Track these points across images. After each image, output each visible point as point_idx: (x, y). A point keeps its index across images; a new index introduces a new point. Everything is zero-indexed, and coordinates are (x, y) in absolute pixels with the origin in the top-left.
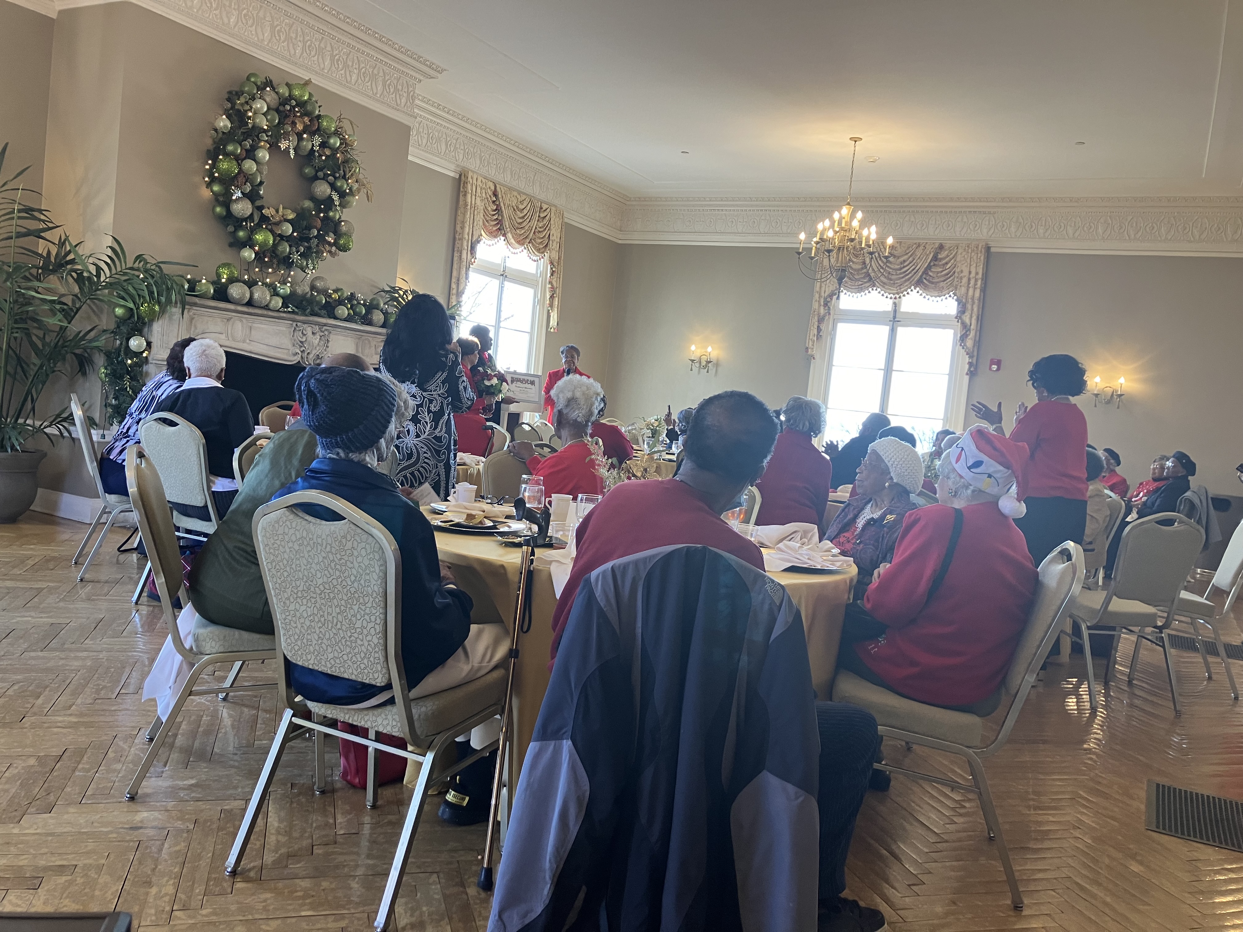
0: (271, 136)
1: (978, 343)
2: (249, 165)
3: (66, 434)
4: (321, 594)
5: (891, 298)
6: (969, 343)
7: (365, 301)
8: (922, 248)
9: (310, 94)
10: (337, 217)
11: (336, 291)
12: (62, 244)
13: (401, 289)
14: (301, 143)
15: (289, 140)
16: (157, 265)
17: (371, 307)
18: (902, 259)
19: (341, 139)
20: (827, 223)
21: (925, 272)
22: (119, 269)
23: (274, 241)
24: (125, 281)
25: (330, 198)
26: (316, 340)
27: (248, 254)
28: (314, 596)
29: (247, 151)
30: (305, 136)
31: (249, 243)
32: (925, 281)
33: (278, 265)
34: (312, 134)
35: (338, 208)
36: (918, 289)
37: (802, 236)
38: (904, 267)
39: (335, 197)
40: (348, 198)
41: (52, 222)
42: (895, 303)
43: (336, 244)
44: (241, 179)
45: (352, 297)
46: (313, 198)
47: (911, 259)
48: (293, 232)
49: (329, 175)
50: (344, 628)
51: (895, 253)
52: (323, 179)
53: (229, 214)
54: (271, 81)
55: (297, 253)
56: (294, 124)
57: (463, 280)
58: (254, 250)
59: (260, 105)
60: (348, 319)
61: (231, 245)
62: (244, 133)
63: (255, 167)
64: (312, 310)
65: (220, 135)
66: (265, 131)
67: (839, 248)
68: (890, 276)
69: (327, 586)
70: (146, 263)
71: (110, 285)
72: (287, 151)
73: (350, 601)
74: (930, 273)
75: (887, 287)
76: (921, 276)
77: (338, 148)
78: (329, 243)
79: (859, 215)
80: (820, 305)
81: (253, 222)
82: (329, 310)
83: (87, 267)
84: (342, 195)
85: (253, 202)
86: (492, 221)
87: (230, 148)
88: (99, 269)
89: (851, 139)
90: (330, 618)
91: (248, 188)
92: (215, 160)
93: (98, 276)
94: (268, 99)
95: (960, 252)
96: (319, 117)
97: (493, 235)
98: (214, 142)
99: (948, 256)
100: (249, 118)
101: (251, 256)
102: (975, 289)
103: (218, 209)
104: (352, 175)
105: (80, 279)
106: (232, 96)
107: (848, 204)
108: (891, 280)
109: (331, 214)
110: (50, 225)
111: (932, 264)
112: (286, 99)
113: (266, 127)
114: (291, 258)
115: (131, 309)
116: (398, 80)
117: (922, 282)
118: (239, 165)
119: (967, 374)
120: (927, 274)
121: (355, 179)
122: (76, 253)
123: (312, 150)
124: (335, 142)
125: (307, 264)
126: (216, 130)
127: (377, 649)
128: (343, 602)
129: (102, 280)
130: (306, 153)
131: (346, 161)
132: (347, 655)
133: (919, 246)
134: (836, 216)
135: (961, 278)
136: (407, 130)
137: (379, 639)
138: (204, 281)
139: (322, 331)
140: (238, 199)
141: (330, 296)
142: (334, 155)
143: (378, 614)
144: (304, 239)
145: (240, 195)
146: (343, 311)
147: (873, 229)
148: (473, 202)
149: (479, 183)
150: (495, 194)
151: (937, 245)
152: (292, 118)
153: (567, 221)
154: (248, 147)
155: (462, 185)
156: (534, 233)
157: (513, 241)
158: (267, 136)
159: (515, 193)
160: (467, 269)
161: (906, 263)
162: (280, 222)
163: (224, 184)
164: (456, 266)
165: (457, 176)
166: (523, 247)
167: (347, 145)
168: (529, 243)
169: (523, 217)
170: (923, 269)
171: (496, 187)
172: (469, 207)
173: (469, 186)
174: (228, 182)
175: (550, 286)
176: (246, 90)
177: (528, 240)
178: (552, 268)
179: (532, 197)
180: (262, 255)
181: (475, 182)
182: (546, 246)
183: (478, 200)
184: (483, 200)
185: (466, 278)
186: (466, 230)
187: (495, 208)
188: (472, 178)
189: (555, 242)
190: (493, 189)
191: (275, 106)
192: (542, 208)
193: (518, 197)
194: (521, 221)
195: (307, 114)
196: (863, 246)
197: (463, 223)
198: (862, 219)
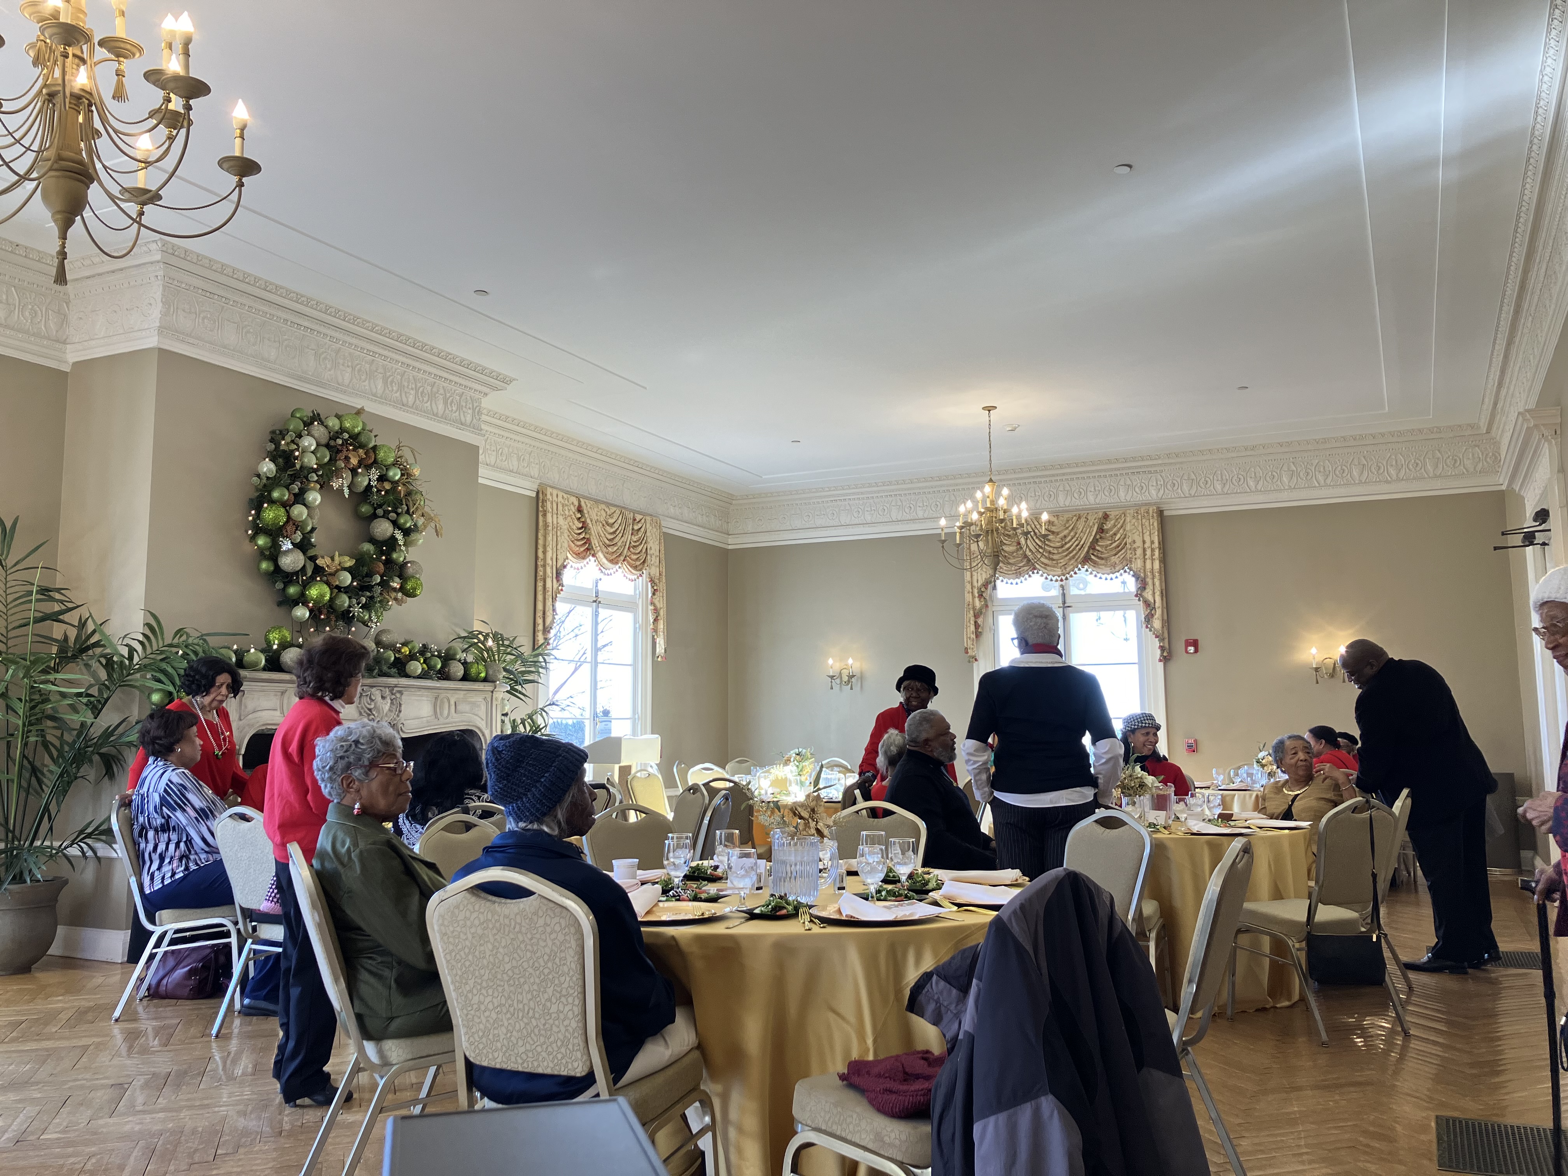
0: (321, 476)
1: (1167, 622)
2: (300, 512)
3: (89, 853)
4: (509, 980)
5: (1057, 581)
6: (1157, 624)
7: (439, 652)
8: (1083, 519)
9: (364, 424)
10: (401, 559)
11: (404, 644)
12: (82, 625)
13: (481, 633)
14: (355, 480)
15: (342, 477)
16: (201, 637)
17: (448, 657)
18: (1062, 535)
19: (401, 470)
20: (969, 504)
21: (1092, 547)
22: (155, 648)
23: (331, 595)
24: (162, 660)
25: (393, 539)
26: (386, 706)
27: (302, 612)
28: (502, 983)
29: (294, 494)
30: (360, 470)
31: (301, 599)
32: (1093, 557)
33: (336, 621)
34: (368, 467)
35: (403, 548)
36: (1086, 567)
37: (943, 522)
38: (1066, 543)
39: (399, 536)
40: (413, 536)
41: (71, 602)
42: (1062, 586)
43: (402, 589)
44: (290, 528)
45: (424, 649)
46: (372, 540)
47: (1072, 534)
48: (352, 582)
49: (390, 512)
50: (537, 1015)
51: (1053, 529)
52: (383, 517)
53: (278, 569)
54: (319, 415)
55: (358, 604)
56: (347, 459)
57: (549, 613)
58: (308, 606)
59: (309, 442)
60: (423, 676)
61: (280, 604)
62: (291, 475)
63: (305, 511)
64: (380, 670)
65: (264, 481)
66: (315, 471)
67: (987, 532)
68: (1051, 556)
69: (516, 971)
70: (188, 636)
71: (144, 668)
72: (340, 491)
73: (544, 984)
74: (1097, 548)
75: (1048, 568)
76: (1088, 552)
77: (398, 481)
78: (395, 589)
79: (1005, 491)
80: (973, 597)
81: (305, 575)
82: (400, 667)
83: (116, 649)
84: (407, 532)
85: (304, 553)
86: (578, 540)
87: (276, 494)
88: (132, 650)
89: (983, 408)
90: (521, 1006)
91: (298, 536)
92: (259, 509)
93: (131, 658)
94: (316, 435)
95: (1128, 520)
96: (375, 448)
97: (581, 556)
98: (257, 490)
99: (1115, 526)
100: (296, 458)
101: (304, 615)
102: (1153, 560)
103: (264, 565)
104: (417, 509)
105: (109, 665)
106: (276, 436)
107: (991, 481)
108: (1054, 560)
109: (395, 556)
110: (70, 605)
111: (1098, 537)
112: (337, 432)
113: (315, 466)
114: (351, 612)
115: (170, 694)
116: (461, 396)
117: (1090, 559)
118: (287, 512)
119: (1160, 660)
120: (1094, 549)
121: (420, 513)
122: (102, 633)
123: (369, 487)
124: (395, 474)
125: (370, 617)
126: (259, 476)
127: (576, 1034)
128: (535, 987)
129: (135, 663)
130: (362, 489)
131: (409, 494)
132: (541, 1045)
133: (1079, 517)
134: (979, 495)
135: (1135, 550)
136: (472, 451)
137: (578, 1022)
138: (252, 650)
139: (393, 694)
140: (288, 551)
141: (399, 651)
142: (394, 489)
143: (576, 993)
144: (365, 587)
145: (290, 546)
146: (417, 667)
147: (1024, 505)
148: (555, 522)
149: (560, 499)
150: (580, 510)
151: (1100, 515)
152: (345, 453)
153: (664, 530)
154: (297, 490)
155: (540, 504)
156: (629, 548)
157: (604, 560)
158: (317, 476)
159: (603, 506)
160: (554, 599)
161: (1067, 540)
162: (337, 571)
163: (271, 535)
164: (540, 597)
165: (534, 495)
166: (617, 567)
167: (409, 475)
168: (624, 560)
169: (614, 532)
170: (1088, 544)
171: (579, 501)
172: (550, 528)
173: (549, 504)
174: (275, 533)
175: (652, 608)
176: (291, 427)
177: (622, 558)
178: (653, 587)
179: (622, 509)
180: (317, 613)
181: (555, 498)
182: (644, 562)
183: (561, 518)
184: (566, 518)
185: (554, 610)
186: (549, 554)
187: (580, 525)
188: (551, 494)
189: (654, 557)
190: (576, 504)
191: (324, 441)
192: (635, 520)
193: (607, 510)
194: (612, 537)
195: (362, 446)
196: (1015, 526)
197: (545, 546)
198: (1009, 496)
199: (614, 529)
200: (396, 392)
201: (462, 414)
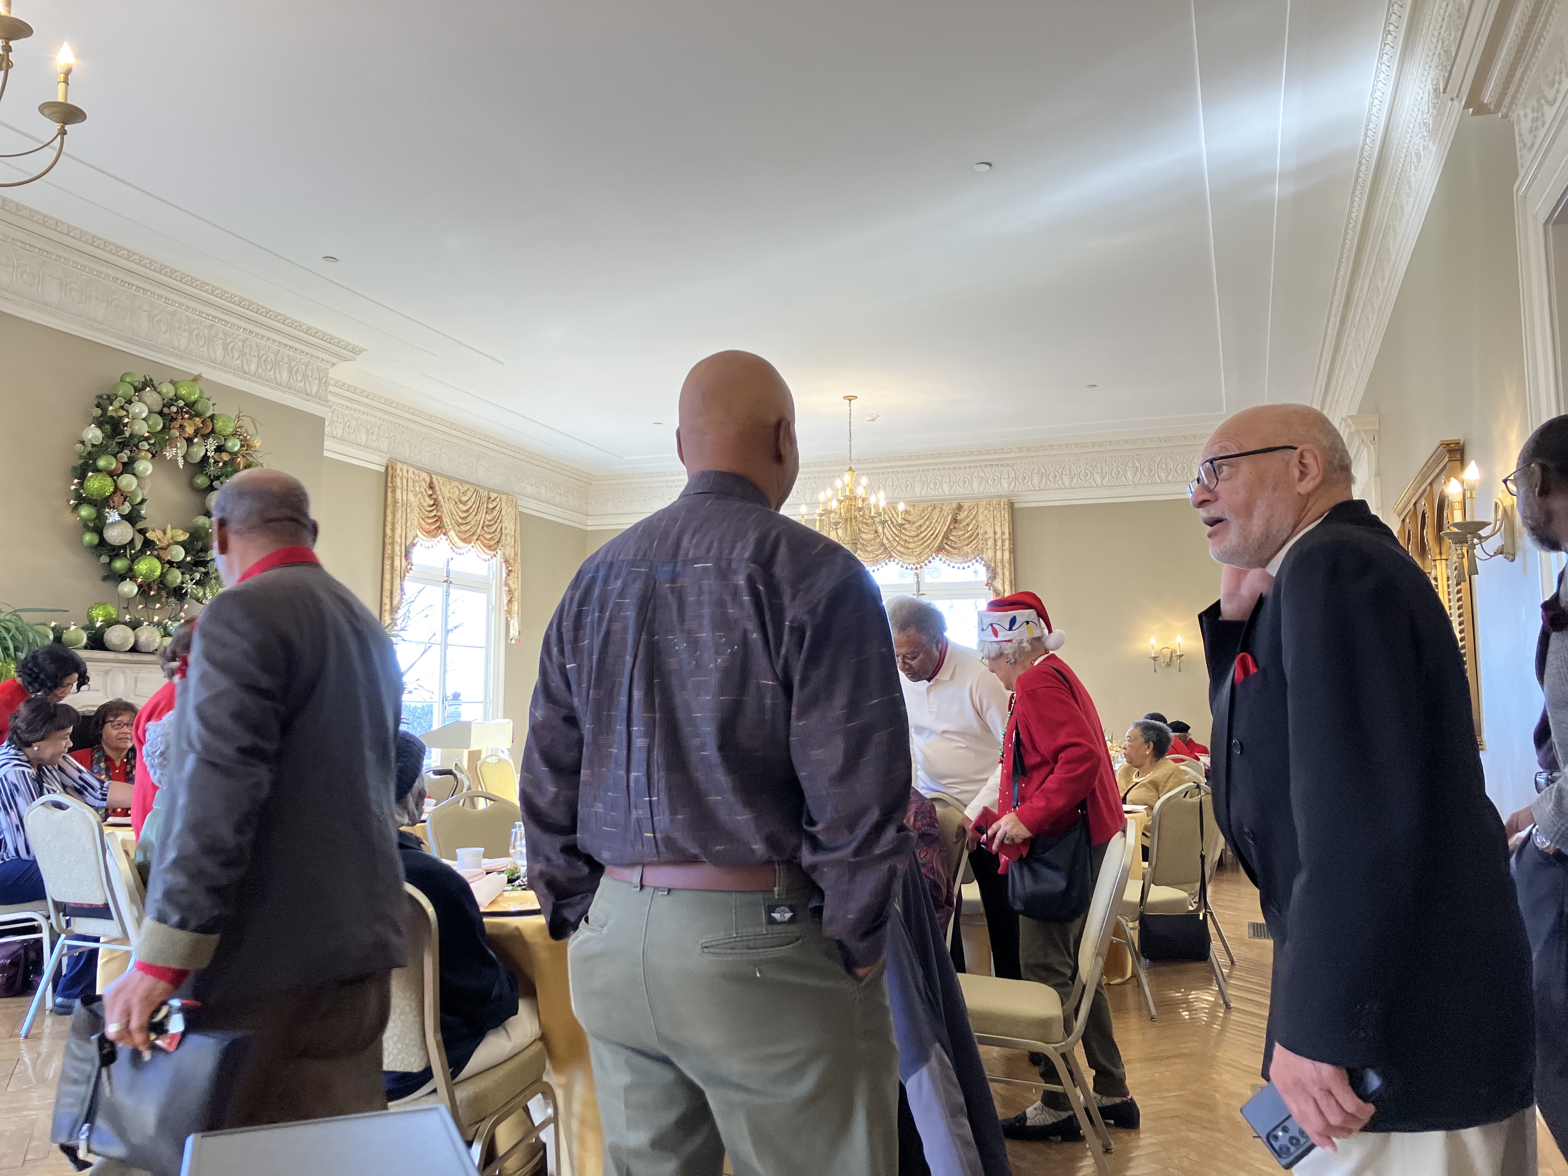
0: (153, 444)
2: (127, 482)
5: (912, 569)
8: (938, 510)
9: (201, 391)
14: (191, 449)
15: (176, 447)
16: (14, 613)
18: (917, 524)
19: (241, 441)
20: (829, 492)
21: (946, 537)
23: (162, 570)
27: (129, 588)
29: (124, 464)
30: (196, 440)
31: (129, 574)
32: (946, 546)
33: (168, 598)
34: (206, 437)
36: (940, 556)
37: (803, 509)
38: (921, 533)
42: (917, 574)
44: (117, 498)
47: (927, 523)
48: (185, 557)
51: (910, 518)
53: (102, 542)
54: (151, 380)
55: (192, 580)
56: (182, 427)
57: (397, 593)
58: (136, 582)
59: (139, 409)
61: (105, 578)
62: (120, 443)
63: (134, 482)
65: (89, 448)
66: (147, 439)
67: (846, 519)
68: (907, 545)
72: (174, 461)
74: (951, 538)
75: (905, 557)
76: (942, 541)
77: (238, 451)
79: (864, 481)
81: (134, 549)
85: (133, 525)
86: (429, 518)
87: (102, 463)
89: (844, 398)
91: (126, 508)
92: (82, 477)
94: (148, 402)
95: (980, 511)
96: (212, 417)
97: (431, 534)
98: (81, 457)
99: (968, 516)
100: (126, 425)
101: (132, 591)
102: (1003, 550)
103: (88, 537)
106: (103, 402)
107: (850, 469)
108: (908, 548)
111: (952, 527)
112: (171, 399)
113: (147, 434)
114: (183, 588)
117: (944, 548)
118: (115, 481)
120: (948, 539)
123: (205, 458)
124: (234, 445)
125: (205, 594)
126: (83, 443)
127: (413, 1029)
130: (197, 459)
133: (934, 508)
134: (838, 483)
135: (986, 540)
136: (320, 422)
137: (415, 1016)
138: (73, 628)
140: (114, 524)
142: (233, 460)
144: (200, 563)
145: (118, 518)
147: (882, 495)
148: (405, 499)
149: (411, 474)
150: (431, 486)
151: (955, 505)
152: (179, 421)
153: (520, 509)
154: (126, 460)
155: (389, 480)
156: (483, 527)
157: (456, 539)
158: (149, 444)
159: (457, 484)
160: (402, 578)
161: (922, 529)
162: (169, 545)
163: (95, 506)
164: (387, 576)
165: (383, 470)
166: (470, 546)
167: (249, 446)
168: (477, 540)
169: (467, 511)
170: (943, 534)
171: (431, 478)
172: (399, 505)
173: (398, 480)
174: (101, 504)
175: (507, 589)
176: (120, 392)
177: (475, 537)
178: (507, 568)
179: (477, 487)
180: (146, 588)
181: (405, 474)
182: (498, 542)
183: (411, 495)
184: (416, 495)
185: (402, 590)
186: (398, 532)
187: (432, 502)
188: (401, 470)
189: (509, 539)
190: (428, 480)
191: (157, 408)
192: (489, 498)
193: (460, 487)
194: (465, 515)
195: (198, 415)
196: (872, 514)
197: (393, 524)
198: (868, 485)
199: (467, 507)
200: (237, 360)
201: (307, 384)
